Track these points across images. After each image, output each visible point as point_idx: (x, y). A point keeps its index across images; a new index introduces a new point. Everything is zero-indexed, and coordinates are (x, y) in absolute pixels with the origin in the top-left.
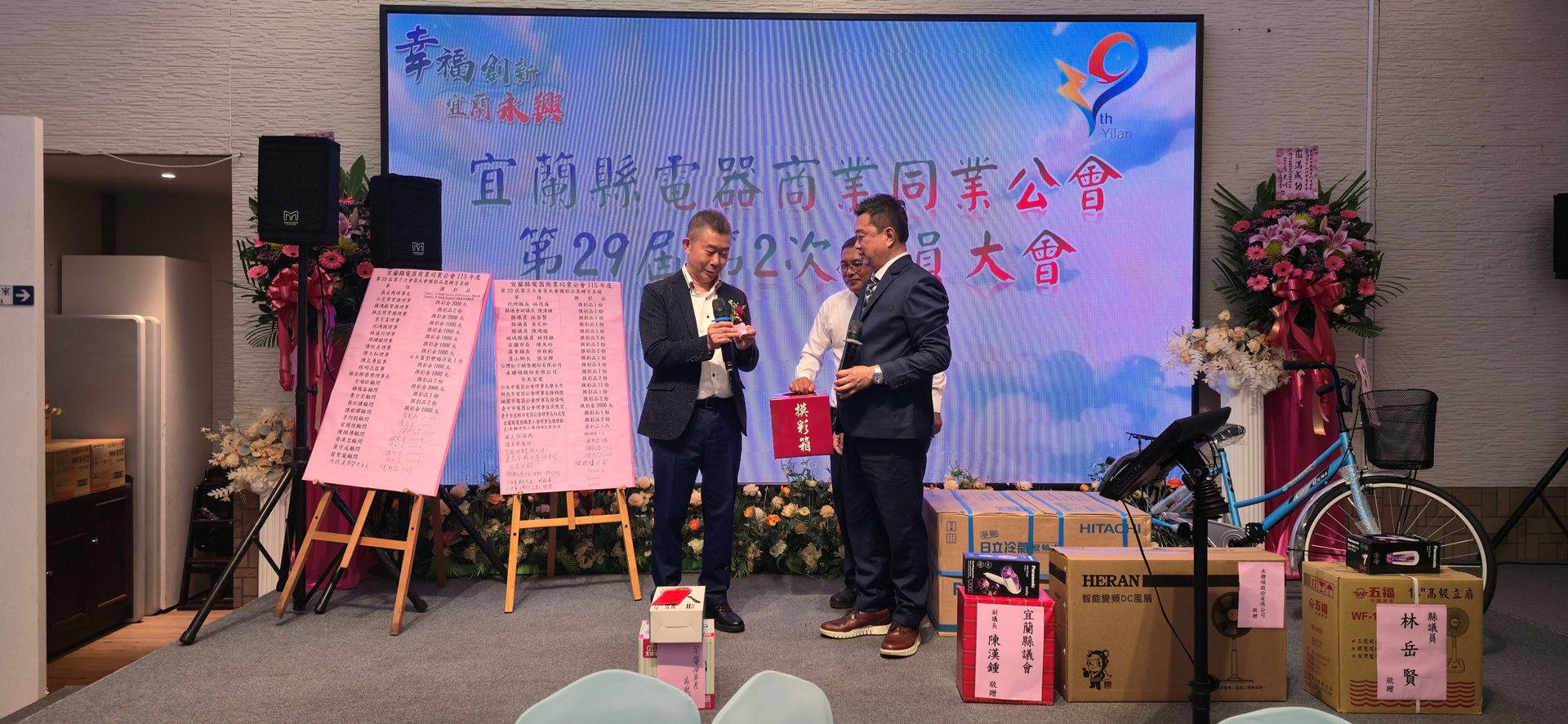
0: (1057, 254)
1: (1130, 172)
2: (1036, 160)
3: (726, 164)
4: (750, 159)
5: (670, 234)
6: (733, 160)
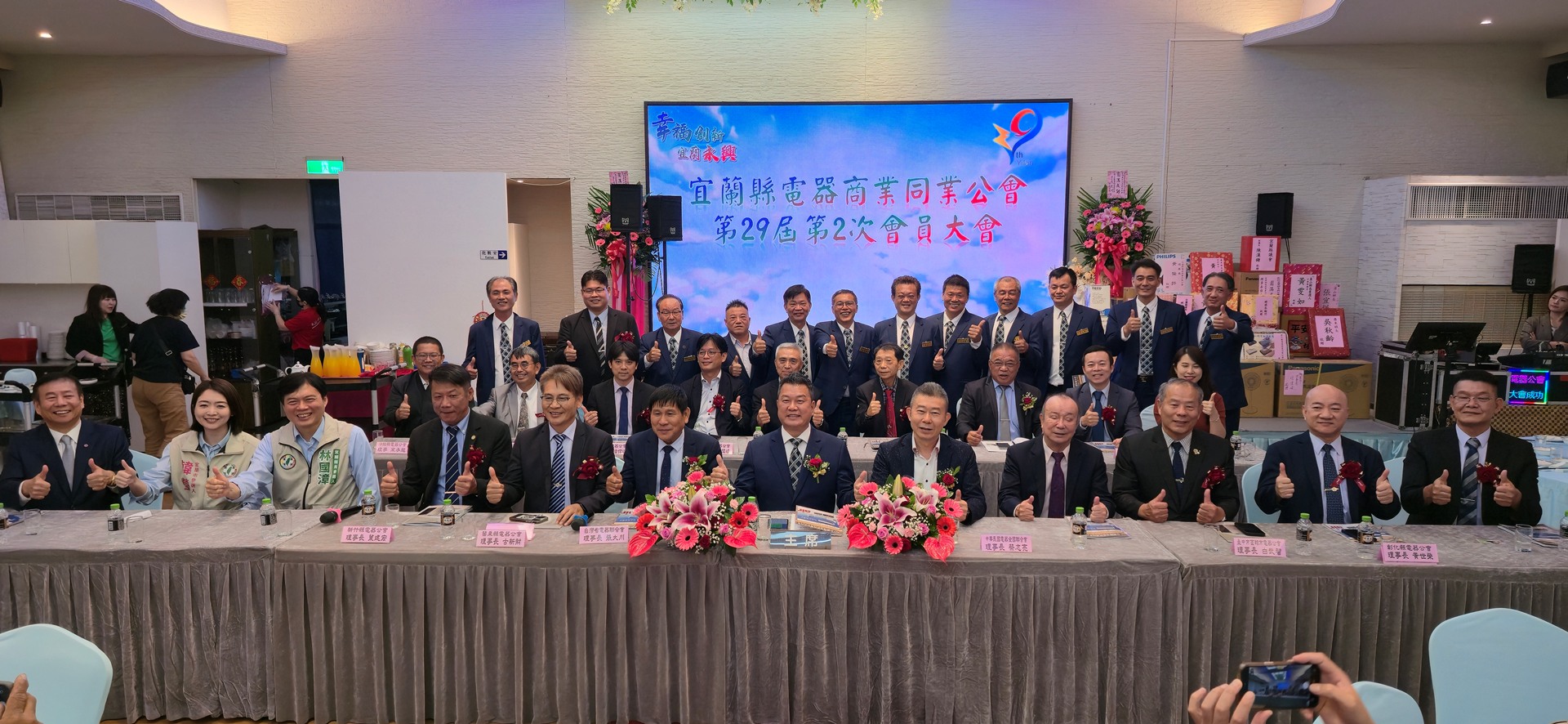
0: (992, 227)
1: (1031, 183)
2: (982, 177)
3: (819, 182)
4: (832, 178)
5: (791, 218)
6: (823, 179)
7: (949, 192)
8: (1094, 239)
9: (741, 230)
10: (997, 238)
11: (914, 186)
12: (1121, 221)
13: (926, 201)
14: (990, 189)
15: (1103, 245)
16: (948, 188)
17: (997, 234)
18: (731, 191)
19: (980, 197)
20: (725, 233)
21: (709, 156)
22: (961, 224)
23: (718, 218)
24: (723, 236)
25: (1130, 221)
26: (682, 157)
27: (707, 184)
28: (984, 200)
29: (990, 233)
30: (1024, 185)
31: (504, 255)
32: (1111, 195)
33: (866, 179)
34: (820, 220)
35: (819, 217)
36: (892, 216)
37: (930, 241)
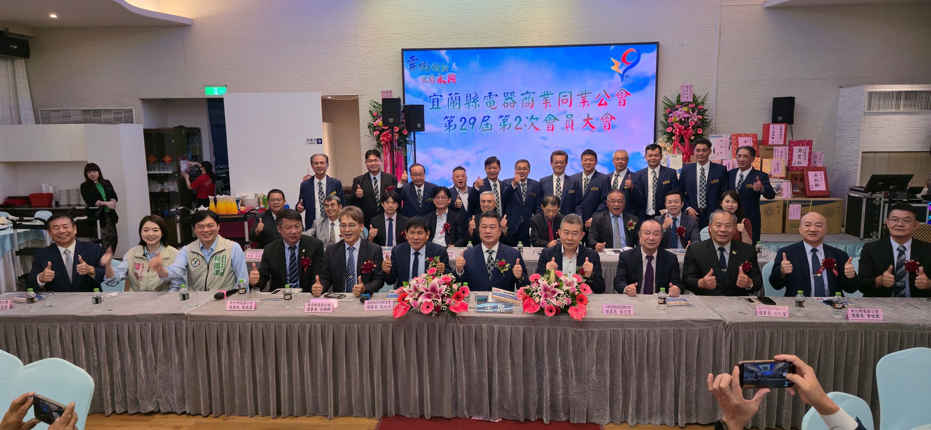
0: (611, 120)
1: (634, 93)
2: (604, 90)
3: (506, 95)
4: (514, 92)
5: (489, 117)
6: (508, 93)
7: (584, 99)
8: (672, 127)
9: (459, 124)
10: (614, 127)
11: (563, 96)
12: (689, 115)
13: (571, 105)
14: (609, 97)
15: (678, 130)
16: (584, 97)
17: (613, 124)
18: (453, 101)
19: (603, 102)
20: (450, 126)
21: (440, 81)
22: (592, 119)
23: (446, 117)
24: (449, 128)
25: (694, 115)
26: (424, 82)
27: (439, 97)
28: (606, 104)
29: (609, 124)
30: (629, 95)
31: (320, 141)
32: (683, 100)
33: (534, 93)
34: (507, 118)
35: (506, 116)
36: (550, 115)
37: (573, 129)
